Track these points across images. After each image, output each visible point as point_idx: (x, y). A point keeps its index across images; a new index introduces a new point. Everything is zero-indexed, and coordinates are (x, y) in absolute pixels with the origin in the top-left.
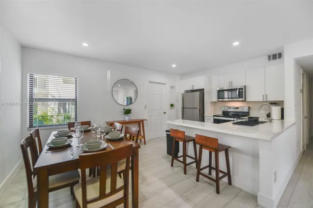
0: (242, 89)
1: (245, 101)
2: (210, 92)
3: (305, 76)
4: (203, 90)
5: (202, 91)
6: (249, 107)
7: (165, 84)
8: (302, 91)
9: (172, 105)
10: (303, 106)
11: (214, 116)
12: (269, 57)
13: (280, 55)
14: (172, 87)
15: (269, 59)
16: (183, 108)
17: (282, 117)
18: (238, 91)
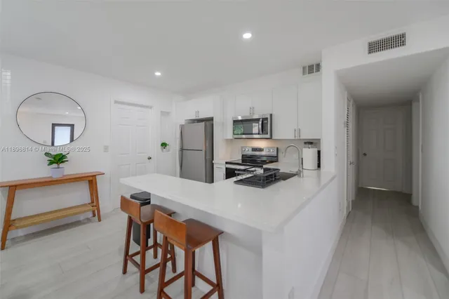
0: (267, 119)
1: (271, 138)
2: (223, 123)
3: (351, 103)
4: (211, 119)
5: (209, 121)
6: (277, 149)
7: (151, 107)
8: (347, 125)
9: (164, 145)
10: (347, 146)
11: (227, 163)
12: (304, 68)
13: (318, 67)
14: (165, 114)
15: (304, 73)
16: (182, 150)
17: (319, 166)
18: (260, 123)
